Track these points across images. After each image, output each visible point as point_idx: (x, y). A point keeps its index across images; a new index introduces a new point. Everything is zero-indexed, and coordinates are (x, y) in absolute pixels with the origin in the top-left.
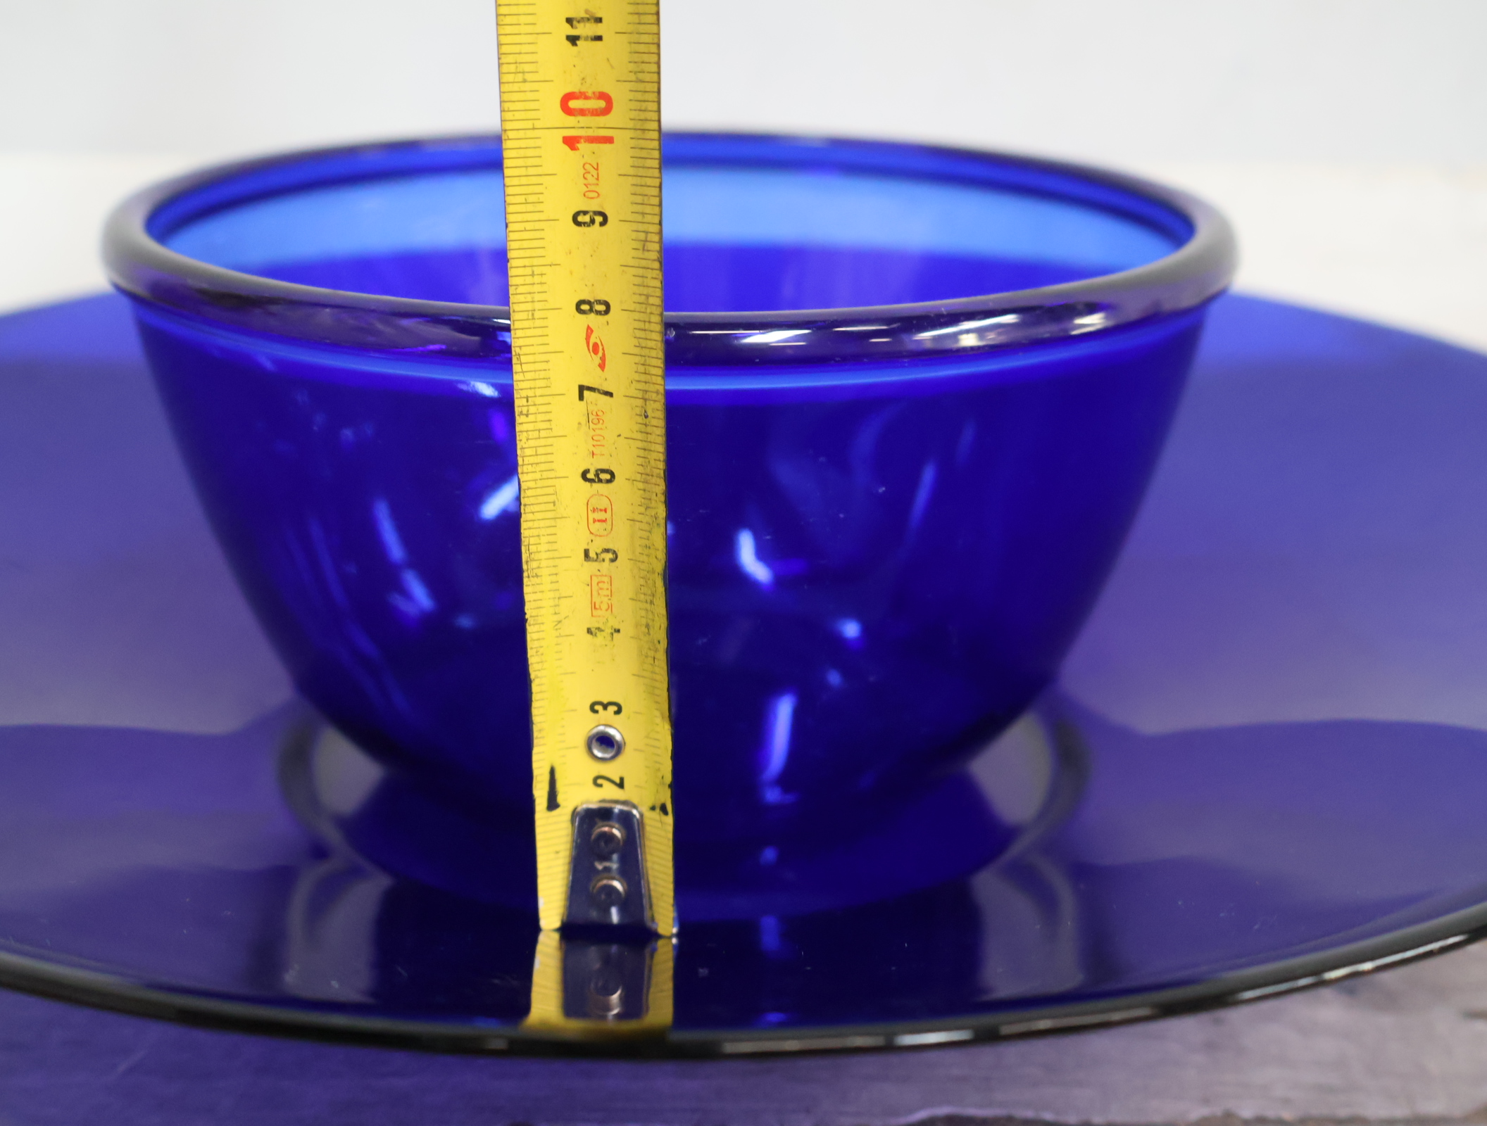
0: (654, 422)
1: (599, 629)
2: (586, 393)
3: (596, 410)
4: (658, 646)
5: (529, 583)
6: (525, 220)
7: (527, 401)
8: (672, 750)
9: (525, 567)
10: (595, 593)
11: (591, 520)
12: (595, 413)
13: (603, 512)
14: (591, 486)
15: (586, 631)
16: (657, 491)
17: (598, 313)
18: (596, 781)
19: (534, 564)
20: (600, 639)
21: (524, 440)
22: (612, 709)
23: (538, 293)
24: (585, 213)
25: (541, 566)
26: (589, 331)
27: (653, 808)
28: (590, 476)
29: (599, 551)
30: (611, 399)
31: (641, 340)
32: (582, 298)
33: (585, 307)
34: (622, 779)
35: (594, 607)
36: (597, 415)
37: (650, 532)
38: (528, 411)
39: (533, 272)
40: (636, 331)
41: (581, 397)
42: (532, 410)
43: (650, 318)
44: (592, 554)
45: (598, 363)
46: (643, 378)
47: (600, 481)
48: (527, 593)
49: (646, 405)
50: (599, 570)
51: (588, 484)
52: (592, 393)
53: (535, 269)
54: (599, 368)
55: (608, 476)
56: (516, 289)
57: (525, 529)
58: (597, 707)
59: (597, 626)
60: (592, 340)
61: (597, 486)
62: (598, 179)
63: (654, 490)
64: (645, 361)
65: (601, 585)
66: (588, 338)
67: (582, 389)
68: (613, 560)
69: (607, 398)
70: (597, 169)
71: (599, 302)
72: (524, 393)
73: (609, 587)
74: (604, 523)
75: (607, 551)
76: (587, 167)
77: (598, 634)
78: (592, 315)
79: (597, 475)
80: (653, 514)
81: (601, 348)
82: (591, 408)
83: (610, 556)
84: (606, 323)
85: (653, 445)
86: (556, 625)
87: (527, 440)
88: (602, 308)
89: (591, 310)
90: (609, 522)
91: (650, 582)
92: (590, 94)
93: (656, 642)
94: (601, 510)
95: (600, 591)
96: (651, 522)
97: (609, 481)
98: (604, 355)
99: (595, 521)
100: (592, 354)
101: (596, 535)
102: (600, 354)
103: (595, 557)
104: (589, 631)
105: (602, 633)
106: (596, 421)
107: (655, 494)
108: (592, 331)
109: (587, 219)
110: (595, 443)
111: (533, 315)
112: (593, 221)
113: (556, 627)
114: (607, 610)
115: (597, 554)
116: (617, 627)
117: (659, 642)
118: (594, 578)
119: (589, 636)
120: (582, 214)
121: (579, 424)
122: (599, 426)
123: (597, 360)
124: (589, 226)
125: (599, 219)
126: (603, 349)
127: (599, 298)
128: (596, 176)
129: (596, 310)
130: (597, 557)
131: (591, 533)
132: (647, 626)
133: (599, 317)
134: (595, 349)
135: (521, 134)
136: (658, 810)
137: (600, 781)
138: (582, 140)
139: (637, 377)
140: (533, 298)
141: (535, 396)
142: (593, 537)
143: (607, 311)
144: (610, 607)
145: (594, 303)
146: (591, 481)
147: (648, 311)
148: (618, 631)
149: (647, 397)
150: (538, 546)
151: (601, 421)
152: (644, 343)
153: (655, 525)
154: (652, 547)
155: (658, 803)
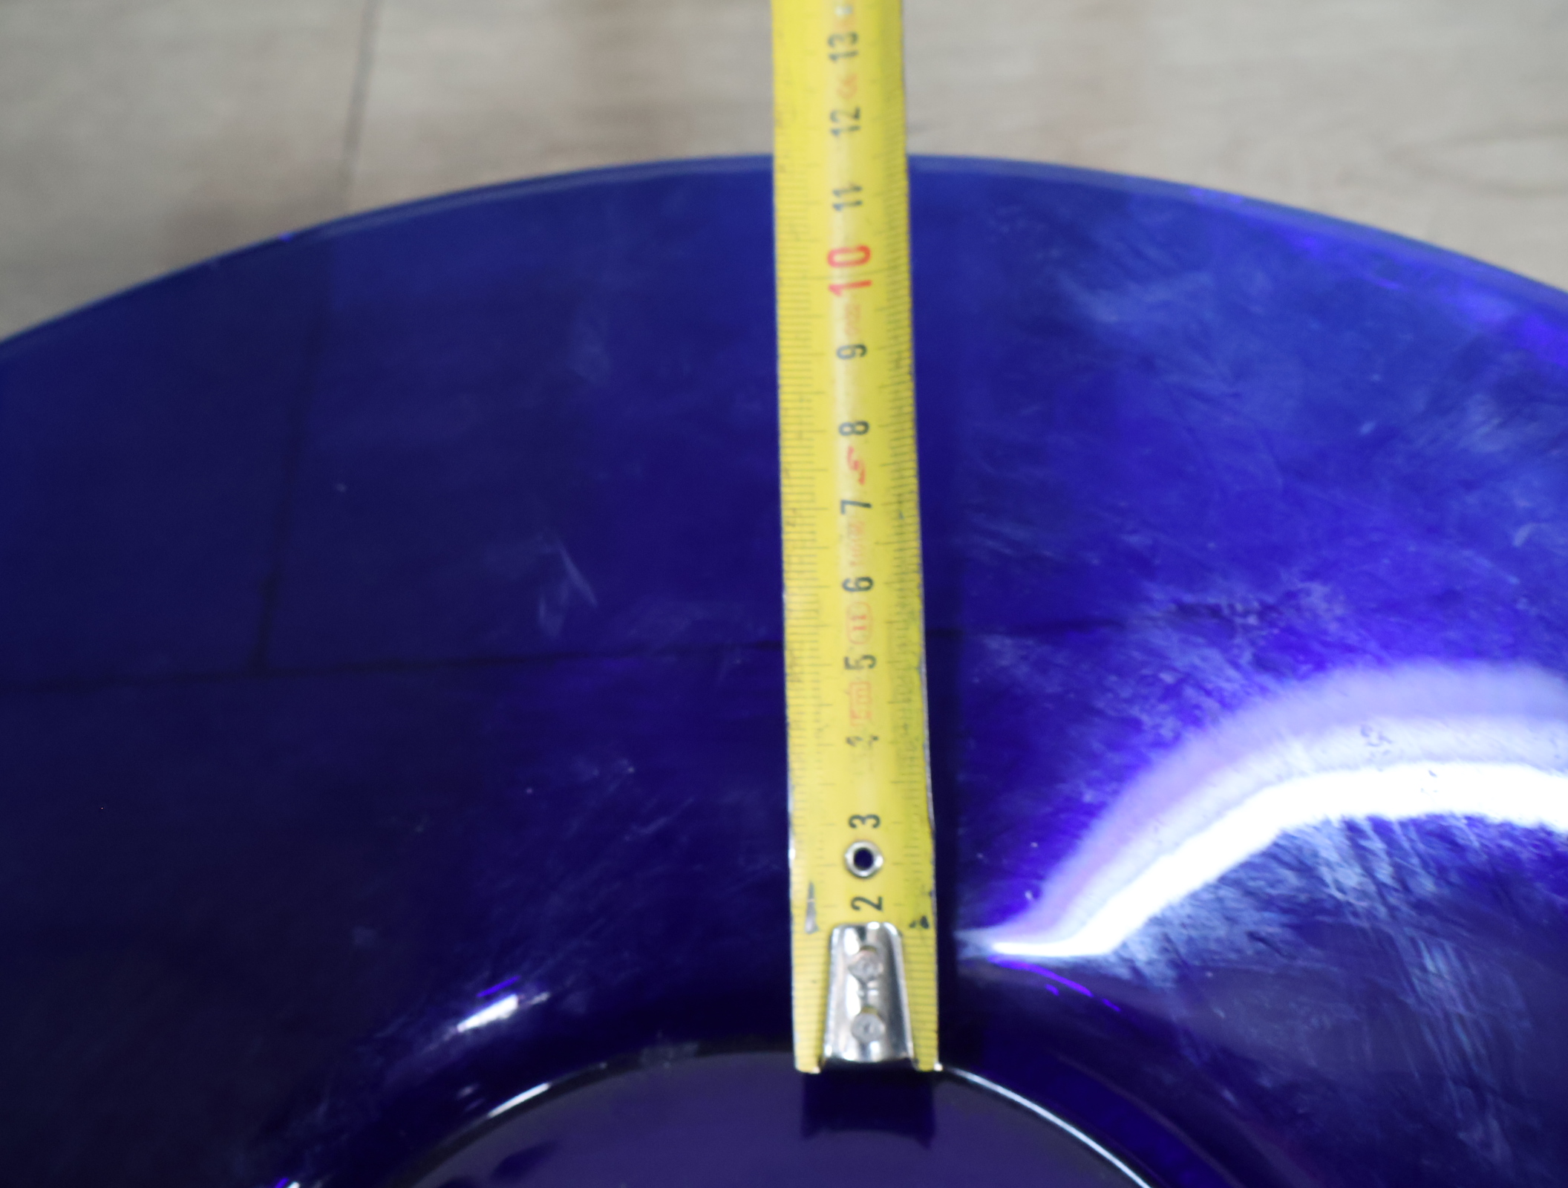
0: (910, 521)
1: (858, 739)
2: (847, 507)
3: (856, 522)
4: (916, 744)
5: (791, 687)
6: (795, 353)
7: (794, 513)
9: (787, 670)
10: (854, 702)
11: (851, 628)
12: (855, 525)
13: (862, 619)
14: (851, 594)
15: (845, 740)
16: (913, 587)
17: (859, 433)
18: (856, 903)
19: (797, 669)
20: (860, 748)
21: (789, 549)
22: (872, 822)
23: (805, 416)
24: (847, 348)
25: (805, 672)
26: (851, 451)
27: (912, 925)
28: (851, 585)
29: (858, 658)
30: (869, 510)
31: (895, 449)
32: (845, 421)
33: (847, 430)
34: (880, 899)
35: (853, 715)
36: (857, 527)
37: (907, 629)
38: (793, 522)
39: (802, 398)
40: (891, 441)
41: (843, 511)
42: (798, 521)
43: (902, 427)
44: (852, 662)
45: (858, 478)
46: (898, 482)
47: (860, 589)
48: (789, 698)
49: (901, 507)
50: (858, 678)
51: (848, 593)
52: (853, 507)
53: (803, 395)
54: (859, 484)
55: (867, 584)
56: (786, 411)
58: (857, 822)
59: (856, 735)
60: (853, 459)
61: (856, 594)
62: (858, 318)
63: (909, 587)
64: (900, 466)
65: (860, 693)
66: (850, 457)
67: (843, 504)
68: (871, 666)
69: (866, 510)
70: (857, 310)
71: (860, 423)
72: (792, 505)
73: (868, 694)
74: (863, 630)
75: (866, 657)
76: (850, 306)
77: (857, 743)
78: (854, 436)
79: (857, 584)
80: (909, 611)
81: (860, 464)
82: (852, 520)
83: (869, 662)
84: (865, 441)
85: (909, 543)
86: (818, 733)
87: (792, 548)
88: (862, 428)
89: (853, 431)
90: (868, 628)
91: (906, 680)
92: (851, 248)
94: (861, 617)
95: (859, 699)
96: (908, 619)
97: (868, 589)
98: (863, 471)
99: (854, 629)
100: (853, 471)
101: (856, 643)
102: (860, 471)
103: (854, 664)
104: (849, 741)
105: (861, 742)
106: (856, 533)
107: (912, 591)
108: (854, 450)
109: (849, 353)
110: (855, 553)
111: (801, 435)
112: (854, 355)
113: (817, 735)
114: (865, 718)
115: (856, 661)
116: (876, 734)
117: (918, 740)
118: (853, 686)
119: (848, 747)
120: (844, 350)
121: (843, 535)
122: (859, 537)
123: (858, 475)
124: (851, 358)
125: (859, 351)
126: (862, 466)
127: (859, 420)
128: (856, 316)
129: (857, 431)
130: (857, 665)
131: (851, 641)
132: (904, 726)
133: (860, 437)
134: (856, 466)
136: (918, 926)
137: (858, 904)
138: (845, 287)
139: (892, 483)
140: (801, 422)
141: (802, 509)
142: (853, 645)
143: (867, 431)
144: (868, 715)
145: (855, 425)
146: (850, 590)
147: (900, 420)
148: (875, 738)
149: (901, 499)
150: (800, 651)
151: (861, 532)
152: (897, 451)
153: (911, 620)
154: (910, 643)
155: (918, 918)
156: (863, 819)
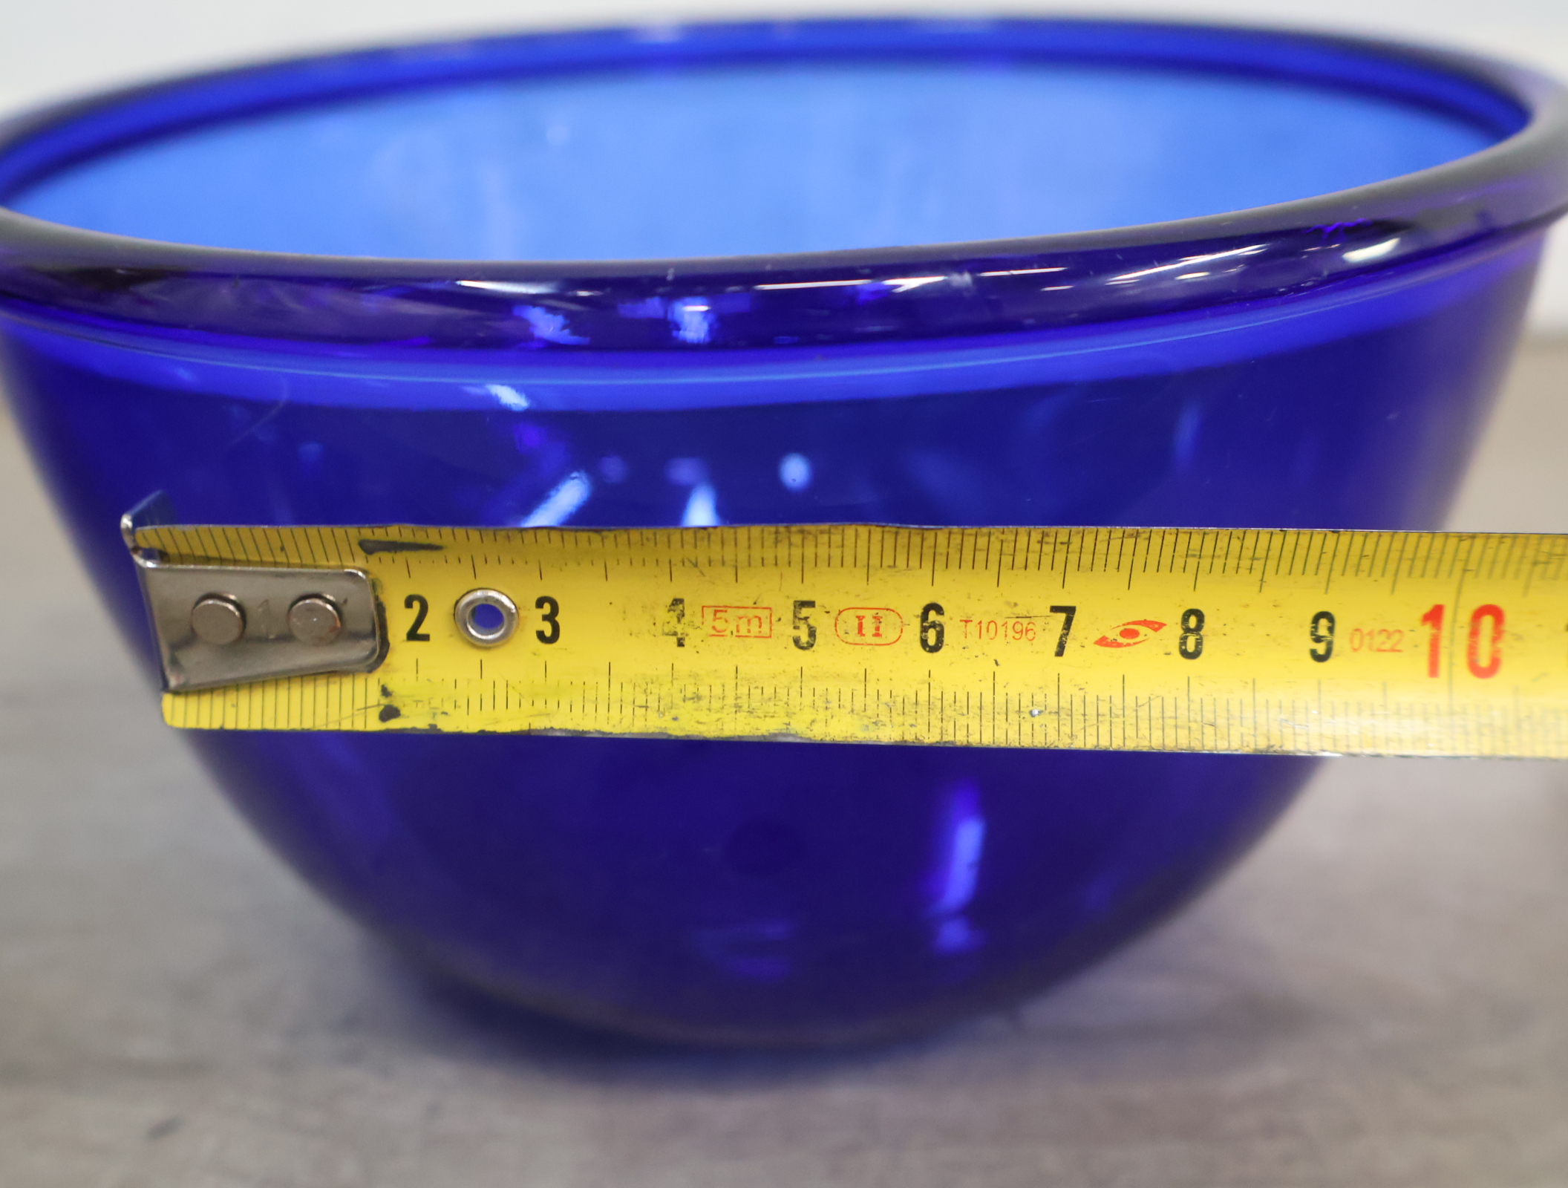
0: (1026, 728)
1: (681, 614)
2: (1062, 616)
3: (1035, 629)
4: (668, 717)
5: (766, 534)
6: (1337, 554)
7: (1062, 543)
8: (495, 732)
9: (794, 528)
10: (741, 612)
11: (861, 613)
12: (1031, 626)
13: (874, 632)
14: (917, 616)
15: (679, 596)
16: (918, 727)
17: (1184, 641)
18: (417, 601)
19: (796, 539)
20: (665, 617)
21: (1002, 537)
22: (548, 629)
23: (1225, 564)
24: (1331, 630)
25: (792, 548)
26: (1157, 626)
27: (385, 692)
28: (933, 616)
29: (811, 621)
30: (1054, 654)
31: (1146, 707)
32: (1206, 619)
33: (1193, 622)
34: (426, 639)
35: (718, 610)
36: (1027, 631)
37: (852, 711)
38: (1047, 543)
39: (1258, 559)
40: (1160, 699)
41: (1055, 609)
42: (1048, 549)
43: (1182, 728)
44: (805, 612)
45: (1107, 635)
46: (1091, 711)
47: (924, 630)
48: (749, 531)
49: (1050, 713)
50: (780, 620)
51: (919, 611)
52: (1061, 625)
53: (1262, 562)
54: (1100, 636)
55: (932, 641)
56: (1239, 538)
57: (856, 531)
58: (547, 609)
59: (686, 612)
60: (1142, 629)
61: (916, 624)
62: (1379, 650)
63: (919, 721)
64: (1117, 716)
65: (755, 621)
66: (1145, 623)
67: (1070, 611)
68: (797, 642)
69: (1054, 648)
70: (1393, 650)
71: (1199, 643)
72: (1076, 540)
73: (752, 634)
74: (857, 631)
75: (812, 633)
76: (1397, 636)
77: (674, 615)
78: (1180, 632)
79: (933, 625)
80: (881, 718)
81: (1131, 641)
82: (1039, 623)
83: (804, 638)
84: (1168, 651)
85: (991, 724)
86: (690, 562)
87: (1002, 541)
88: (1191, 646)
89: (1188, 630)
90: (858, 639)
91: (770, 707)
92: (1501, 645)
93: (674, 712)
94: (878, 629)
95: (746, 620)
96: (869, 713)
97: (924, 643)
98: (1119, 645)
99: (860, 618)
100: (1122, 628)
101: (837, 619)
102: (1121, 640)
103: (802, 616)
105: (676, 619)
106: (1018, 627)
107: (914, 722)
108: (1156, 630)
109: (1323, 631)
110: (984, 625)
111: (1194, 556)
112: (1318, 639)
113: (686, 561)
114: (714, 628)
115: (806, 618)
116: (686, 642)
117: (675, 719)
118: (767, 612)
120: (1330, 625)
121: (1016, 605)
122: (1011, 633)
123: (1113, 635)
124: (1312, 634)
125: (1321, 649)
126: (1129, 645)
127: (1205, 643)
128: (1384, 647)
129: (1187, 636)
130: (800, 619)
131: (840, 612)
132: (697, 698)
133: (1177, 642)
134: (1129, 633)
135: (1462, 555)
136: (384, 701)
137: (416, 605)
138: (1434, 631)
139: (1091, 699)
140: (1219, 557)
141: (1068, 552)
142: (834, 614)
143: (1185, 654)
145: (1199, 634)
146: (925, 616)
147: (1193, 726)
148: (680, 644)
149: (1063, 715)
150: (827, 544)
151: (1018, 636)
152: (1143, 713)
153: (866, 721)
154: (828, 713)
155: (397, 703)
156: (551, 618)
